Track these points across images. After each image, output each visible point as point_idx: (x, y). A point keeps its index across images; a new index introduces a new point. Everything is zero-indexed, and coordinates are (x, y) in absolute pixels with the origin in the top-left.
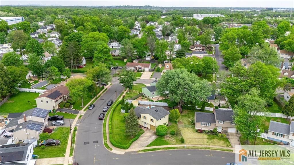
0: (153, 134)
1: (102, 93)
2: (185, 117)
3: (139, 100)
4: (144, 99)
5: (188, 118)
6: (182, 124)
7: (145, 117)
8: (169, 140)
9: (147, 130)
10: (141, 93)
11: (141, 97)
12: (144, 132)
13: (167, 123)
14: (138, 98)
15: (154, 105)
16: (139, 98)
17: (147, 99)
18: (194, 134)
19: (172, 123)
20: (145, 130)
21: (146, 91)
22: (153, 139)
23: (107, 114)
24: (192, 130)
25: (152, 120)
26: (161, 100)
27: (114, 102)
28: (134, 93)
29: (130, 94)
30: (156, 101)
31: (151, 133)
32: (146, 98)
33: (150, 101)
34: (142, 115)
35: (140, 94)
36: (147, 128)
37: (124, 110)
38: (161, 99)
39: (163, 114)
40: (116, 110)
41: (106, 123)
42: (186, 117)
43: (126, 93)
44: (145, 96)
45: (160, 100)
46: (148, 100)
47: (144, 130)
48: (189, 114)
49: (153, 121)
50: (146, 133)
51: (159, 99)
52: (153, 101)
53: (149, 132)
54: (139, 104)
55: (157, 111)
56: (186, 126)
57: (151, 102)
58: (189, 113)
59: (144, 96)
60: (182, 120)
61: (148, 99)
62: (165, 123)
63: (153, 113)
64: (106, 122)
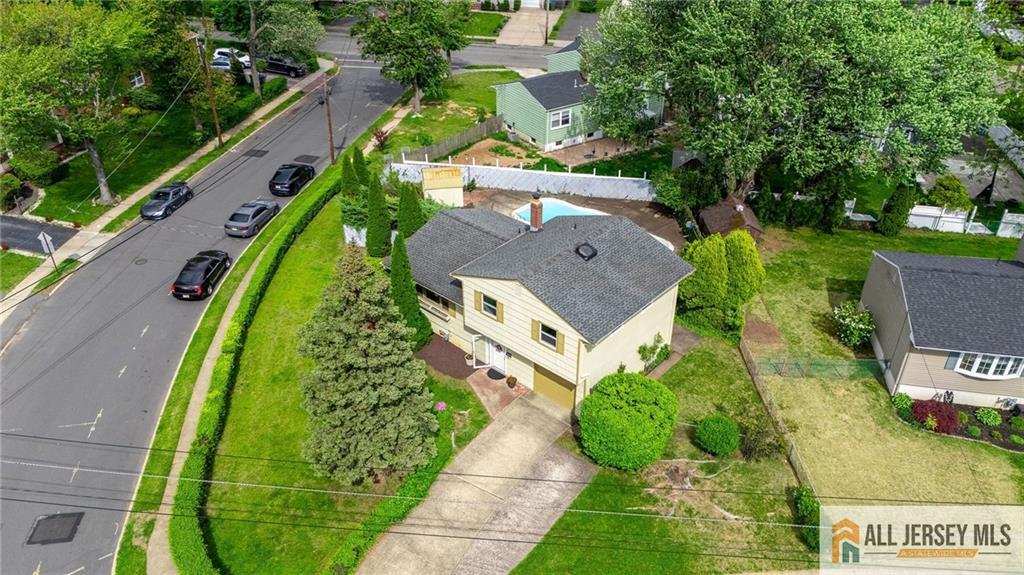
0: (558, 443)
1: (265, 118)
2: (784, 280)
3: (471, 163)
4: (509, 154)
5: (807, 291)
6: (776, 347)
7: (494, 303)
8: (690, 511)
9: (506, 400)
10: (489, 116)
11: (490, 142)
12: (487, 420)
13: (667, 340)
14: (470, 145)
15: (564, 196)
16: (474, 147)
17: (524, 153)
18: (893, 443)
19: (697, 336)
20: (496, 397)
21: (515, 105)
22: (557, 504)
23: (250, 259)
24: (861, 400)
25: (549, 334)
26: (608, 158)
27: (319, 173)
28: (451, 120)
29: (427, 121)
30: (575, 170)
31: (540, 430)
32: (516, 150)
33: (539, 167)
34: (472, 286)
35: (482, 120)
36: (512, 382)
37: (364, 231)
38: (612, 153)
39: (640, 282)
40: (313, 225)
41: (212, 335)
42: (792, 284)
43: (406, 120)
44: (511, 137)
45: (602, 161)
46: (532, 162)
47: (488, 398)
48: (802, 254)
49: (553, 343)
50: (498, 436)
51: (599, 156)
52: (561, 168)
53: (526, 423)
54: (470, 188)
55: (595, 254)
56: (808, 369)
57: (545, 173)
58: (806, 248)
59: (505, 139)
60: (770, 307)
61: (528, 156)
62: (650, 344)
63: (556, 273)
64: (219, 320)
